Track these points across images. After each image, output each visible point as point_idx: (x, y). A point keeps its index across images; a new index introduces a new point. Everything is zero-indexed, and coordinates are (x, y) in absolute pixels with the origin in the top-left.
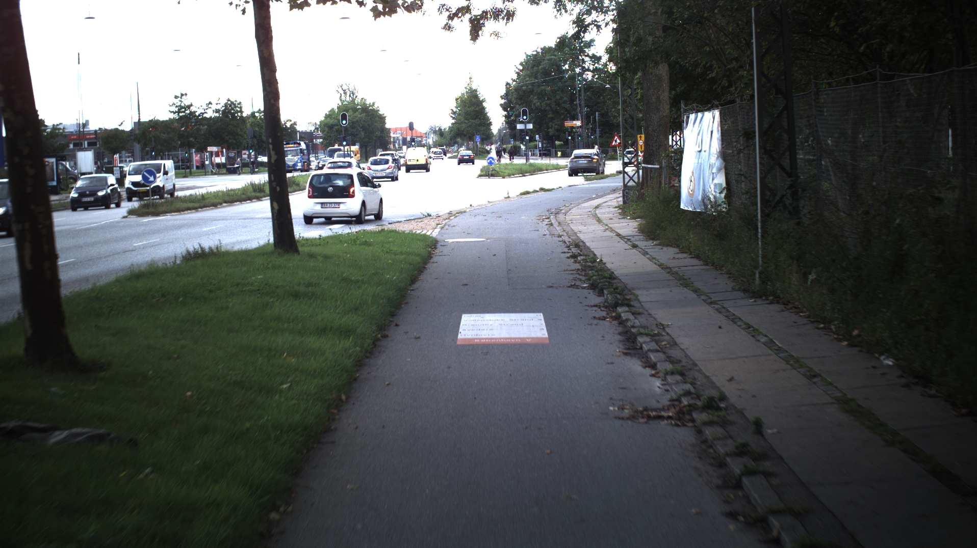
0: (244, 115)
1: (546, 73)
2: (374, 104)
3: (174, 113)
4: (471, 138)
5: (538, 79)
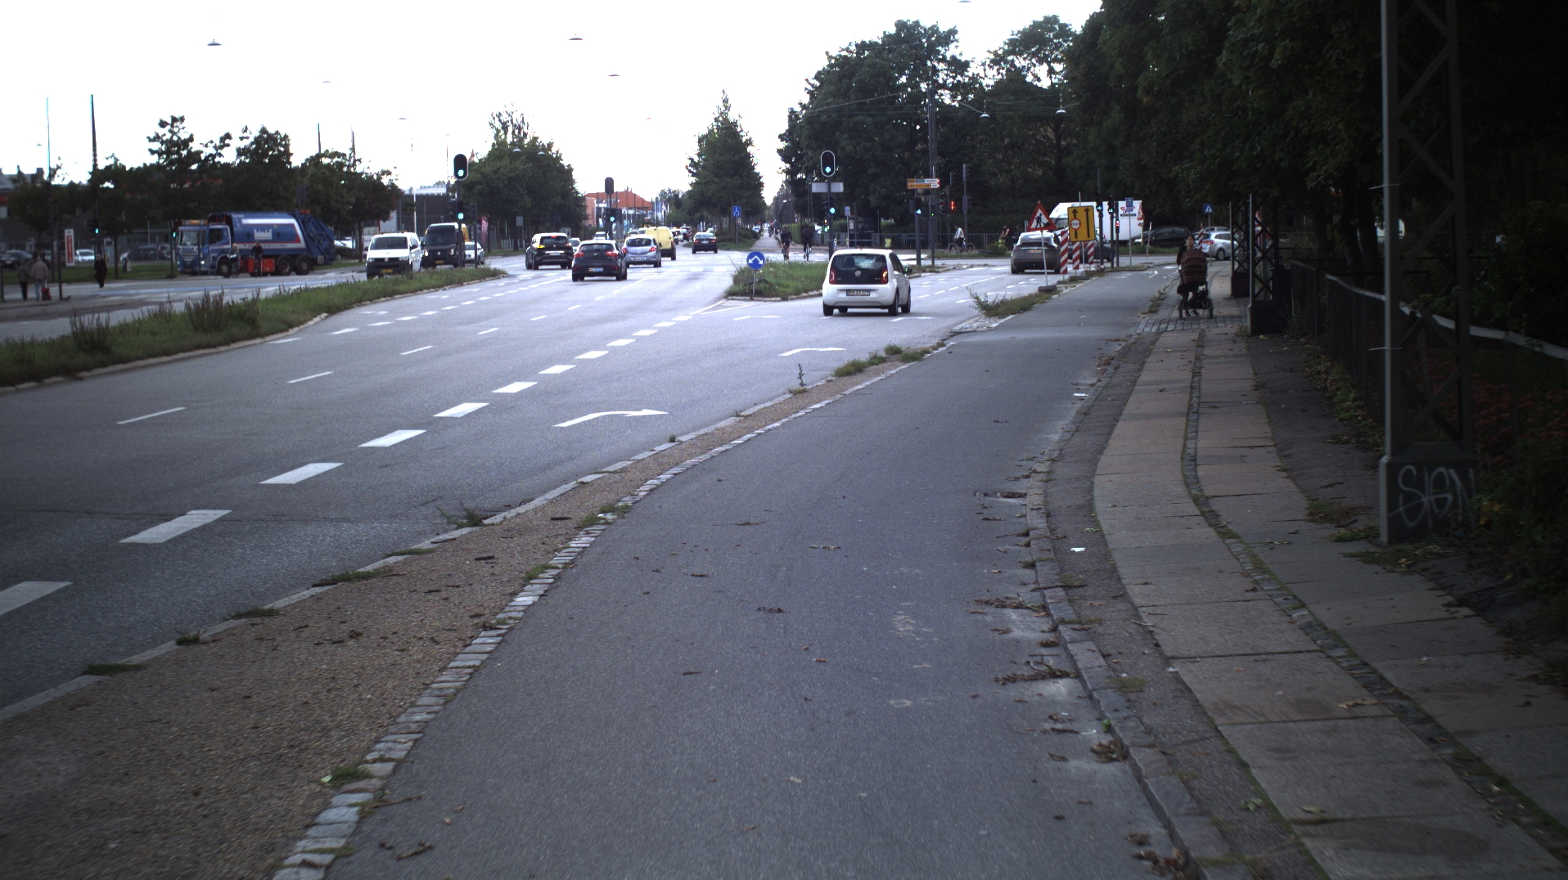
0: (295, 161)
1: (865, 90)
2: (550, 145)
3: (160, 153)
4: (725, 211)
5: (848, 101)
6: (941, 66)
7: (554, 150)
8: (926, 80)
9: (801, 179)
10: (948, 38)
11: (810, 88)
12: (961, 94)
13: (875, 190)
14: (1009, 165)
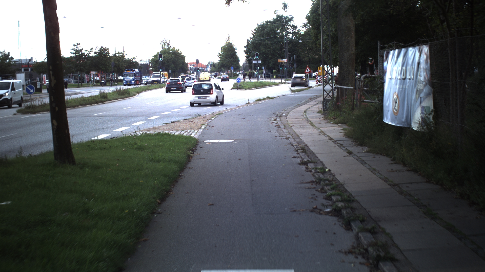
0: (110, 55)
1: (268, 34)
2: (179, 50)
3: (73, 53)
4: (229, 68)
5: (263, 37)
9: (250, 59)
10: (291, 19)
11: (253, 33)
12: (295, 35)
13: (271, 62)
14: (308, 54)
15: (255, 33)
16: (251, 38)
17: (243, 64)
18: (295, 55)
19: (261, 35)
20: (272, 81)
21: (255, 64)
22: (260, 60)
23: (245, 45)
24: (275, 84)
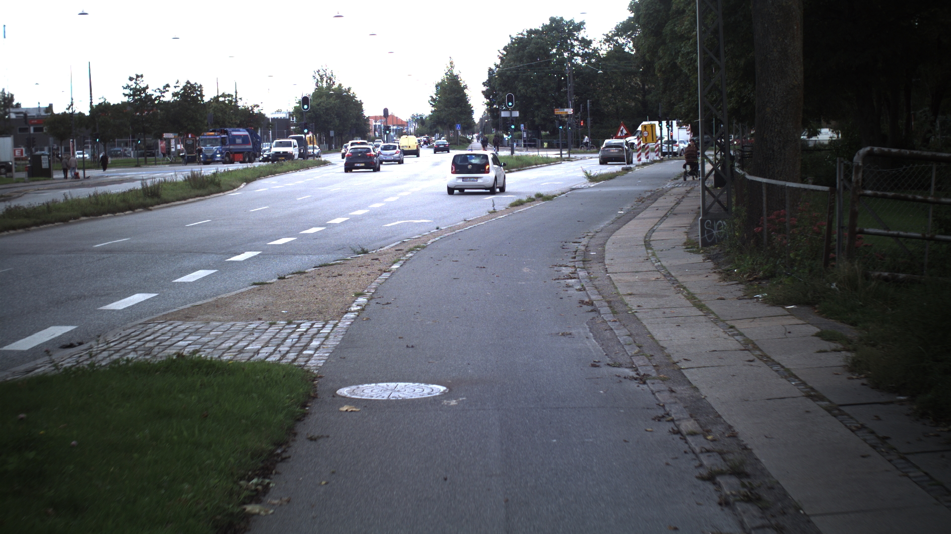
0: (206, 99)
2: (349, 89)
3: (129, 96)
4: (452, 127)
5: (523, 63)
6: (576, 43)
7: (351, 92)
8: (568, 51)
9: (496, 108)
10: (579, 27)
11: (501, 55)
12: (587, 59)
13: (538, 115)
14: (615, 100)
15: (505, 55)
16: (497, 66)
17: (481, 120)
18: (588, 101)
19: (517, 57)
20: (543, 154)
21: (505, 118)
22: (515, 110)
23: (485, 81)
24: (548, 162)
